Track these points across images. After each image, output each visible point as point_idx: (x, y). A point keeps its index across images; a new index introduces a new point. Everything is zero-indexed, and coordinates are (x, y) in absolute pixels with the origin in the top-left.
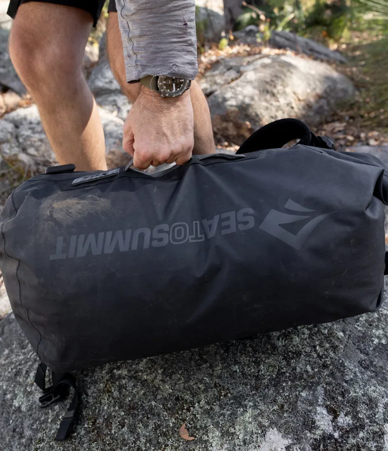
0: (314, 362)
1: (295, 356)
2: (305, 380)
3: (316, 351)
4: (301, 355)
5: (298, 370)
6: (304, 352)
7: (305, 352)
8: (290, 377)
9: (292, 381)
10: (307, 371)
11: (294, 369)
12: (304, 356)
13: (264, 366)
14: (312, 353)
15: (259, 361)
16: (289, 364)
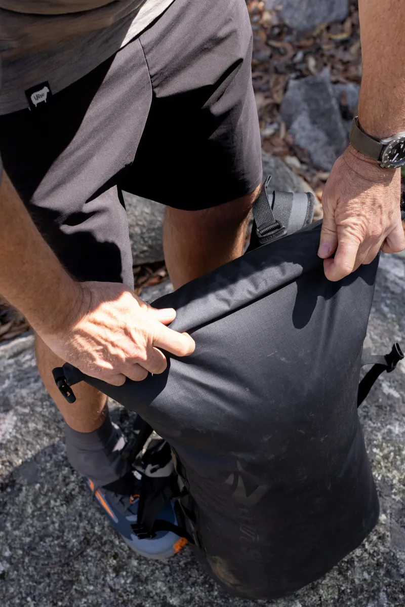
0: (369, 565)
1: (349, 566)
2: (366, 591)
3: (366, 550)
4: (353, 562)
5: (357, 581)
6: (355, 558)
7: (357, 557)
8: (351, 592)
9: (355, 597)
10: (365, 580)
11: (353, 582)
12: (357, 562)
13: (323, 590)
14: (364, 555)
15: (317, 585)
16: (346, 578)
